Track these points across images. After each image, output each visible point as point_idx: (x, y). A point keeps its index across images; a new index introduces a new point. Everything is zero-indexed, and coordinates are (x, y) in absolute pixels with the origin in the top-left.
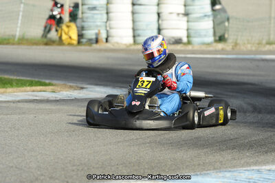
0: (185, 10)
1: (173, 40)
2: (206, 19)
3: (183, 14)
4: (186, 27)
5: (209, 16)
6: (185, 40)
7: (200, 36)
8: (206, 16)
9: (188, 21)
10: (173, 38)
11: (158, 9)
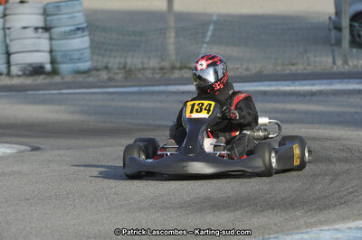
0: (45, 21)
1: (30, 68)
2: (79, 33)
3: (43, 28)
4: (47, 48)
5: (83, 29)
6: (48, 67)
7: (72, 60)
8: (78, 29)
9: (51, 39)
10: (30, 65)
11: (4, 22)
